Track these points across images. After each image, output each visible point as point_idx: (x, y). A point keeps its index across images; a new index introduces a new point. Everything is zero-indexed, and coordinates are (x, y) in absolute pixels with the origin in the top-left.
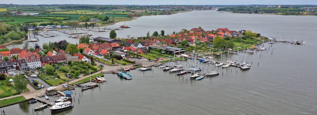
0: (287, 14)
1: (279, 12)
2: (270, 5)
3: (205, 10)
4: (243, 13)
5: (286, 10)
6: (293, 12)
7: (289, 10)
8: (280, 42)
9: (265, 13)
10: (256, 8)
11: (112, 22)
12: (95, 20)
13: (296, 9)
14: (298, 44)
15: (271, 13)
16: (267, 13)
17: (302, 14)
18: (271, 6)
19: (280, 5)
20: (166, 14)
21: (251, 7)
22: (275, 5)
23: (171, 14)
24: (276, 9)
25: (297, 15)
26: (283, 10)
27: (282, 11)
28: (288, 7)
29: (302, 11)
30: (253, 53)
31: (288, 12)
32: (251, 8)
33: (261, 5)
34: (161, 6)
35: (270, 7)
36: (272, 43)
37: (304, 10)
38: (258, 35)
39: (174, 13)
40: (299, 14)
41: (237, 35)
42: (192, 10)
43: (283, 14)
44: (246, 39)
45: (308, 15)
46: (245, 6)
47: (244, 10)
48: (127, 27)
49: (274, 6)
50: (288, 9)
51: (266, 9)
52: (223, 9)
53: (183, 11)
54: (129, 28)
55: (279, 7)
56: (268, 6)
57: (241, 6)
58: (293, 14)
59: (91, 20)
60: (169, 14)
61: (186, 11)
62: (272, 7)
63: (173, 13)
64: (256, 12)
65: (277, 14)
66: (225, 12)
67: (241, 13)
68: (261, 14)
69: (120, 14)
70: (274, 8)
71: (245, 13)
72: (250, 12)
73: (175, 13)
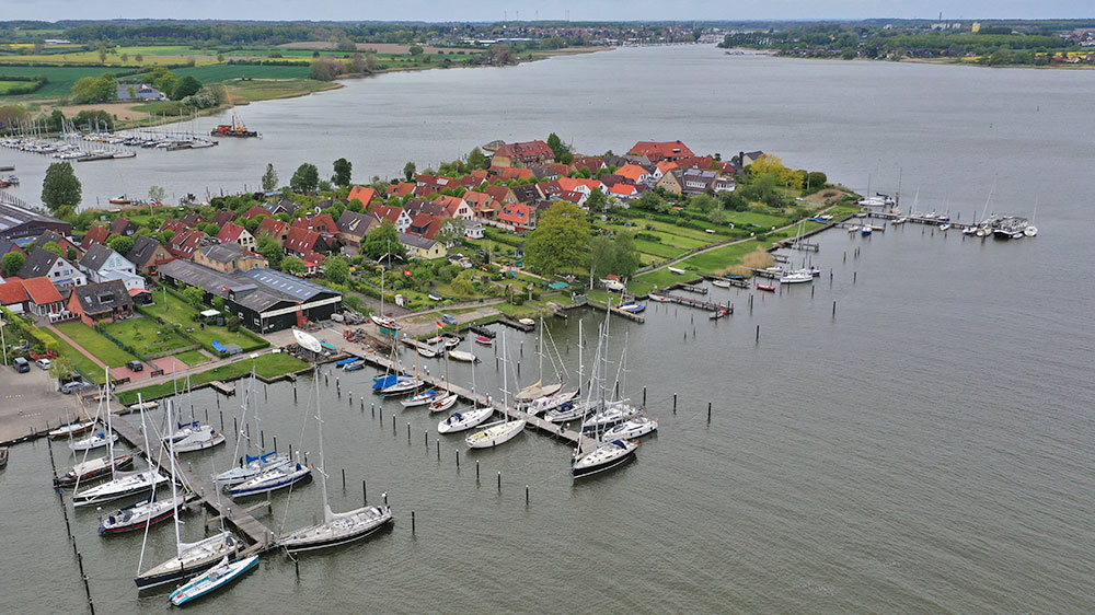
0: (998, 63)
1: (968, 50)
2: (940, 21)
3: (671, 41)
4: (819, 56)
5: (998, 44)
6: (1025, 51)
7: (1012, 44)
8: (912, 221)
9: (909, 55)
10: (883, 35)
11: (207, 105)
12: (138, 96)
13: (1041, 38)
14: (1001, 237)
15: (936, 54)
16: (917, 55)
17: (1061, 62)
18: (943, 26)
19: (979, 21)
20: (491, 64)
21: (863, 29)
22: (962, 22)
23: (514, 63)
24: (964, 36)
25: (1040, 63)
26: (987, 45)
27: (983, 49)
28: (1008, 32)
29: (1063, 45)
30: (729, 312)
31: (1004, 50)
32: (861, 34)
33: (906, 22)
34: (499, 24)
35: (939, 29)
36: (866, 234)
37: (1071, 44)
38: (815, 183)
39: (530, 57)
40: (1050, 61)
41: (702, 186)
42: (618, 44)
43: (981, 63)
44: (742, 208)
45: (1087, 66)
46: (836, 27)
47: (829, 41)
48: (245, 134)
49: (958, 26)
50: (1007, 38)
51: (924, 36)
52: (742, 38)
53: (582, 49)
54: (255, 134)
55: (976, 27)
56: (934, 26)
57: (824, 27)
58: (1022, 61)
59: (120, 95)
60: (506, 60)
61: (593, 49)
62: (947, 29)
63: (523, 60)
64: (872, 53)
65: (959, 62)
66: (746, 52)
67: (811, 56)
68: (893, 59)
69: (292, 64)
70: (956, 31)
71: (825, 57)
72: (850, 50)
73: (537, 58)
